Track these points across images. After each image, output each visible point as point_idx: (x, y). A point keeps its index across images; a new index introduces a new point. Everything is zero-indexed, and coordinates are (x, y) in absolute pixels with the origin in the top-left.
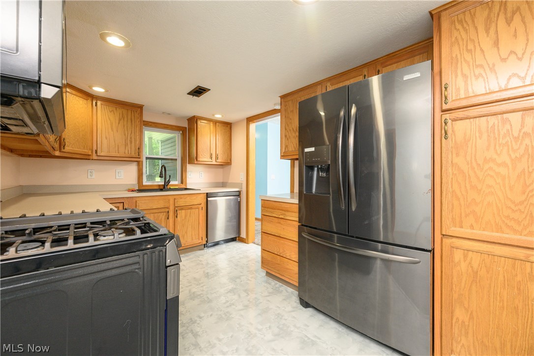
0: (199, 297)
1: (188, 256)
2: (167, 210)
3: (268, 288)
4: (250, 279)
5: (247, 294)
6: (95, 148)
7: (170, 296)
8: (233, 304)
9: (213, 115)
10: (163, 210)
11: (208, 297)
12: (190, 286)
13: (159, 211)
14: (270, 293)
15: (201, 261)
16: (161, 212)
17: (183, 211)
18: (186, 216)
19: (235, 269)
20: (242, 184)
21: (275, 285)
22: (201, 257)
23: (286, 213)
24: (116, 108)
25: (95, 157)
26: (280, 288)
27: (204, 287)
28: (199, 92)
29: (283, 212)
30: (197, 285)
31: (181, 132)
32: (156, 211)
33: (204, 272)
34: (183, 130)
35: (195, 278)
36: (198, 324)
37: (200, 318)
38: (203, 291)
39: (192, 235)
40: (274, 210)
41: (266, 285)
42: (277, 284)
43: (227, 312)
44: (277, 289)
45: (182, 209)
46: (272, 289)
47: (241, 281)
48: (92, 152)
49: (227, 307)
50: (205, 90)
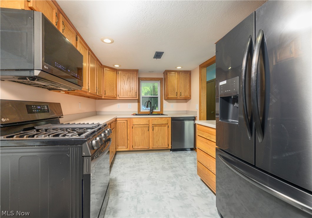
0: (152, 180)
1: (159, 154)
2: (148, 126)
3: (198, 190)
4: (189, 179)
5: (180, 189)
6: (118, 94)
7: (85, 173)
8: (168, 192)
9: (176, 68)
10: (146, 126)
11: (156, 182)
12: (151, 172)
13: (144, 126)
14: (198, 195)
15: (165, 159)
16: (145, 127)
17: (157, 127)
18: (158, 130)
19: (182, 169)
20: (197, 112)
21: (205, 190)
22: (166, 156)
23: (211, 136)
24: (126, 73)
25: (118, 98)
26: (208, 194)
27: (158, 175)
28: (158, 55)
29: (209, 135)
30: (155, 172)
31: (160, 81)
32: (142, 126)
33: (163, 166)
34: (160, 80)
35: (156, 168)
36: (143, 196)
37: (146, 192)
38: (156, 177)
39: (162, 142)
40: (204, 133)
41: (198, 187)
42: (207, 190)
43: (162, 196)
44: (205, 194)
45: (156, 126)
46: (201, 192)
47: (182, 179)
48: (117, 96)
49: (164, 192)
50: (161, 53)
